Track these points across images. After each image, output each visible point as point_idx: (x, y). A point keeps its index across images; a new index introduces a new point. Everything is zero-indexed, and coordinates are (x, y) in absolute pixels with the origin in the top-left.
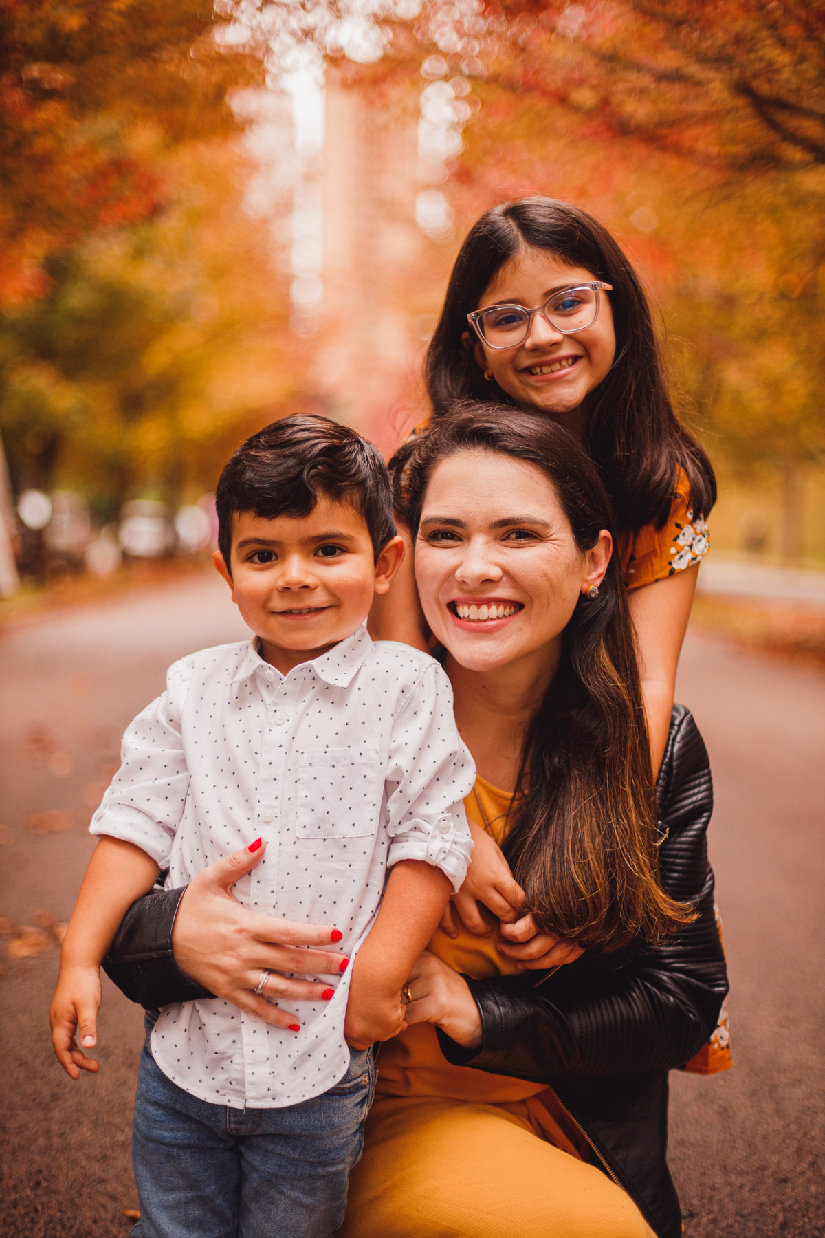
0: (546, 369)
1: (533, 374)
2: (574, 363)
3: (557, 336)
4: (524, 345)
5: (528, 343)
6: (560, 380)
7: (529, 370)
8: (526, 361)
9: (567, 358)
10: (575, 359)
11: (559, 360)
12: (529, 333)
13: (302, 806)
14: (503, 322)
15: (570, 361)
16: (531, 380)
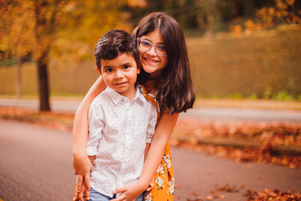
0: (149, 60)
1: (146, 60)
2: (156, 62)
3: (155, 54)
4: (146, 52)
5: (148, 53)
6: (150, 65)
7: (145, 59)
8: (146, 56)
9: (155, 60)
10: (157, 61)
11: (153, 60)
12: (149, 50)
13: (136, 131)
14: (145, 44)
15: (156, 61)
16: (144, 61)
